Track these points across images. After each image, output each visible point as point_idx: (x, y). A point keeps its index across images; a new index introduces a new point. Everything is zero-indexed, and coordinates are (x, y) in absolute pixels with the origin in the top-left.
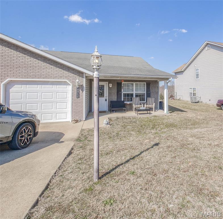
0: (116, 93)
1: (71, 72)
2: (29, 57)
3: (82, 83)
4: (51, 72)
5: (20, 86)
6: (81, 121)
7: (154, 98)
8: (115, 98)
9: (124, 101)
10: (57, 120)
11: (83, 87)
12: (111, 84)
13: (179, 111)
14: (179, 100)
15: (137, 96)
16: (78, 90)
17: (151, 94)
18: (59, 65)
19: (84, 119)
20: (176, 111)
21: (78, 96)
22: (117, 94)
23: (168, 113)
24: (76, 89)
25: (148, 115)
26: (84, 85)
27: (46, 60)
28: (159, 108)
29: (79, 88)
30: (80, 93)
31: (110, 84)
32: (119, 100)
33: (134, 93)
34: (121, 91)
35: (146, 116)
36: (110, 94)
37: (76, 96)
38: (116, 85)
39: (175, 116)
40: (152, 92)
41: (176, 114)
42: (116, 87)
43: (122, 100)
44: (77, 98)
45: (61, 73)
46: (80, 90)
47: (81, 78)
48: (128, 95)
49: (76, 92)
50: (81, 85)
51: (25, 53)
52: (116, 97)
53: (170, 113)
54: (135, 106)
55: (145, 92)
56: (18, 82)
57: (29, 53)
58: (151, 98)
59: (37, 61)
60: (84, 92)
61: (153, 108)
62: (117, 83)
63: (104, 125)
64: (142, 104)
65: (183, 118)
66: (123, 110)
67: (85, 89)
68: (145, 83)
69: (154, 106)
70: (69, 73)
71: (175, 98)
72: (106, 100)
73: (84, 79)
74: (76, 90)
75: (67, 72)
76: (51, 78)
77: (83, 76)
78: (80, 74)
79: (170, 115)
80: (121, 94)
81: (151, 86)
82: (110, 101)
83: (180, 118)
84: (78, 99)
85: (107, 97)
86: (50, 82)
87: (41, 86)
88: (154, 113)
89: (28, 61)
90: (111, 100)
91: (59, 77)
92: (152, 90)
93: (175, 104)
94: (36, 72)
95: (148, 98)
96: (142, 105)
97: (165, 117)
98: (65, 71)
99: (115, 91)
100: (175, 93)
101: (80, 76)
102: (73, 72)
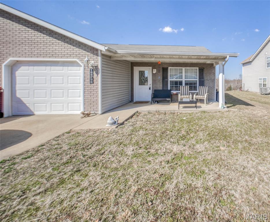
0: (161, 81)
1: (83, 48)
2: (33, 31)
3: (97, 64)
4: (58, 50)
5: (27, 68)
6: (96, 115)
7: (207, 87)
8: (160, 87)
9: (171, 90)
10: (69, 112)
11: (98, 68)
12: (156, 70)
13: (243, 104)
14: (246, 91)
15: (186, 84)
16: (92, 72)
17: (205, 82)
18: (67, 40)
19: (100, 112)
20: (238, 104)
21: (92, 81)
22: (163, 81)
23: (224, 108)
24: (89, 71)
25: (194, 110)
26: (100, 67)
27: (52, 34)
28: (215, 100)
29: (92, 69)
30: (94, 77)
31: (154, 70)
32: (164, 89)
33: (184, 80)
34: (167, 78)
35: (190, 111)
36: (154, 81)
37: (89, 81)
38: (161, 71)
39: (234, 112)
40: (207, 79)
41: (236, 110)
42: (161, 73)
43: (169, 89)
44: (91, 83)
45: (71, 50)
46: (94, 73)
47: (96, 56)
48: (176, 83)
49: (89, 75)
50: (95, 66)
51: (28, 25)
52: (161, 85)
53: (228, 107)
54: (181, 96)
55: (198, 80)
56: (26, 63)
57: (33, 26)
58: (203, 87)
59: (42, 35)
60: (100, 75)
61: (203, 100)
62: (163, 68)
63: (107, 125)
64: (190, 93)
65: (246, 118)
66: (167, 101)
67: (100, 71)
68: (198, 68)
69: (205, 97)
70: (80, 50)
71: (243, 89)
72: (150, 89)
73: (99, 58)
74: (89, 73)
75: (77, 49)
76: (58, 57)
77: (98, 53)
78: (94, 51)
79: (227, 111)
80: (167, 81)
81: (205, 72)
82: (154, 90)
83: (240, 117)
84: (92, 85)
85: (151, 85)
86: (60, 63)
87: (49, 67)
88: (205, 107)
89: (31, 35)
90: (156, 89)
91: (68, 55)
92: (206, 77)
93: (241, 96)
94: (41, 49)
95: (200, 87)
96: (191, 95)
97: (218, 113)
98: (75, 48)
99: (160, 77)
100: (243, 85)
101: (93, 53)
102: (85, 49)
